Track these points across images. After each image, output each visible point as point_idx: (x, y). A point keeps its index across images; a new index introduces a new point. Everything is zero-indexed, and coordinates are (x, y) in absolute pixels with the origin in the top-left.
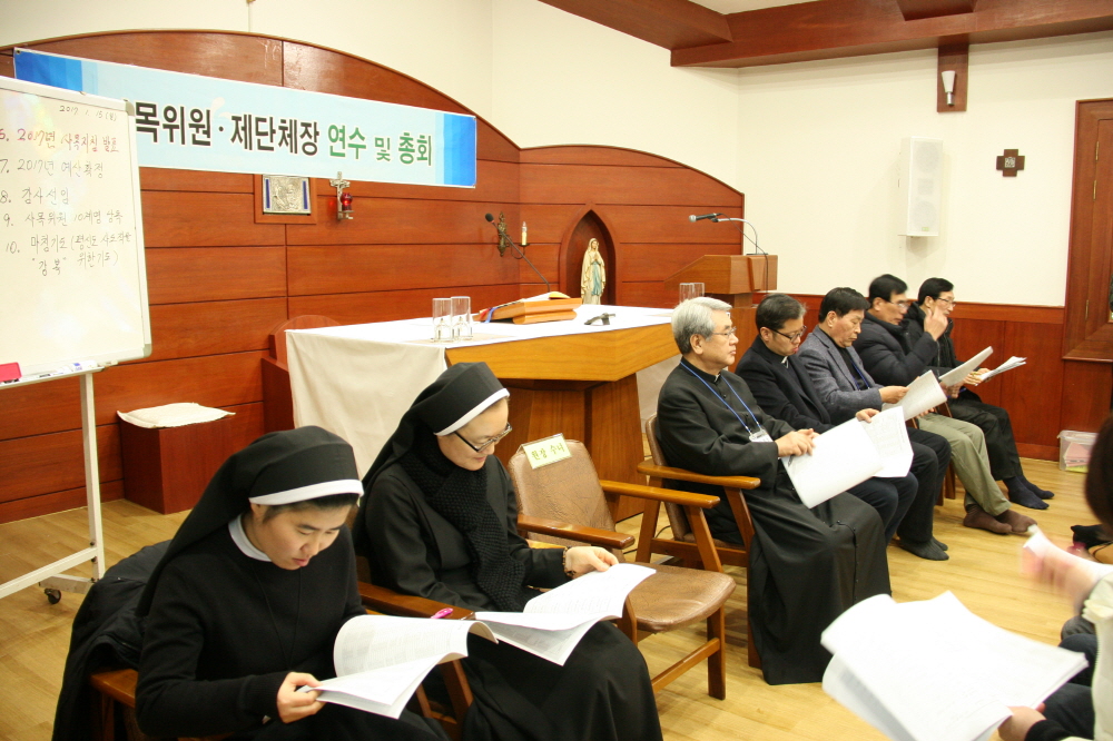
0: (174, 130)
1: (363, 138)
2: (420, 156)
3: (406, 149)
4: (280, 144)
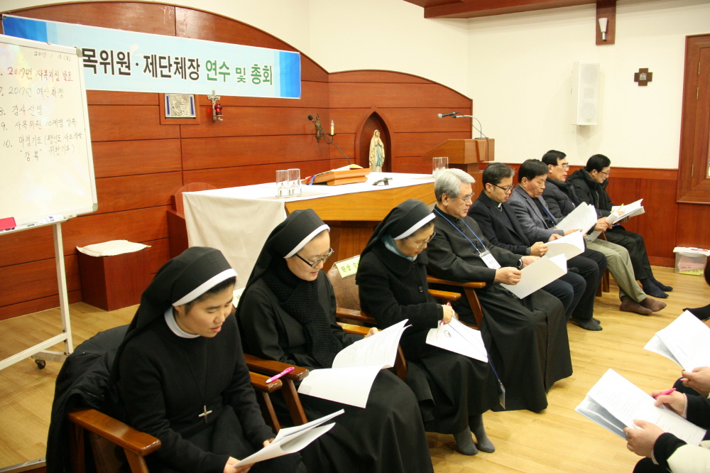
0: (107, 66)
1: (228, 68)
2: (265, 79)
3: (256, 75)
4: (175, 73)
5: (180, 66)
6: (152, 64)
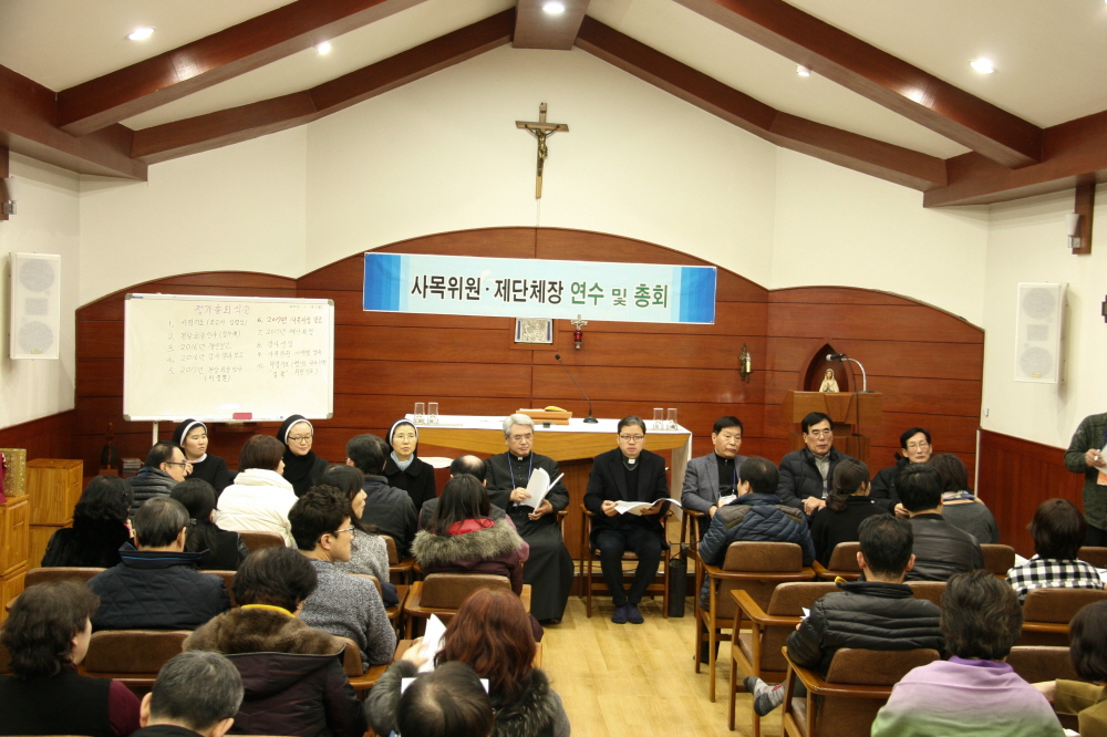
0: (455, 291)
1: (601, 290)
2: (655, 301)
3: (642, 296)
4: (531, 297)
5: (538, 290)
6: (504, 288)
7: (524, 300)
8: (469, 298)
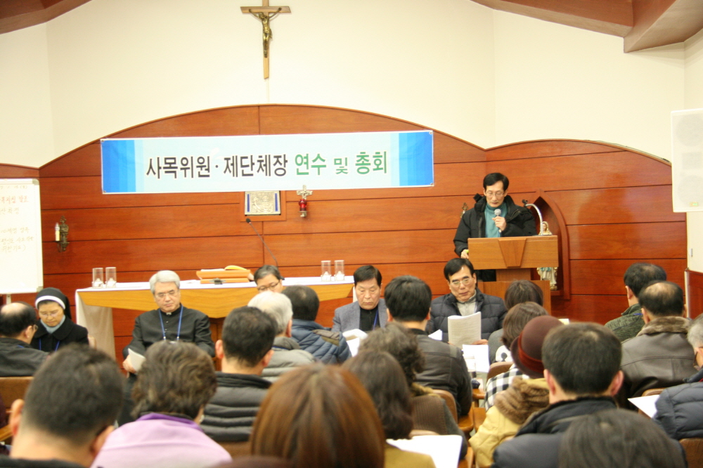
0: (187, 170)
1: (324, 161)
2: (376, 167)
3: (363, 164)
4: (258, 171)
5: (264, 164)
6: (233, 165)
7: (252, 175)
8: (200, 176)
